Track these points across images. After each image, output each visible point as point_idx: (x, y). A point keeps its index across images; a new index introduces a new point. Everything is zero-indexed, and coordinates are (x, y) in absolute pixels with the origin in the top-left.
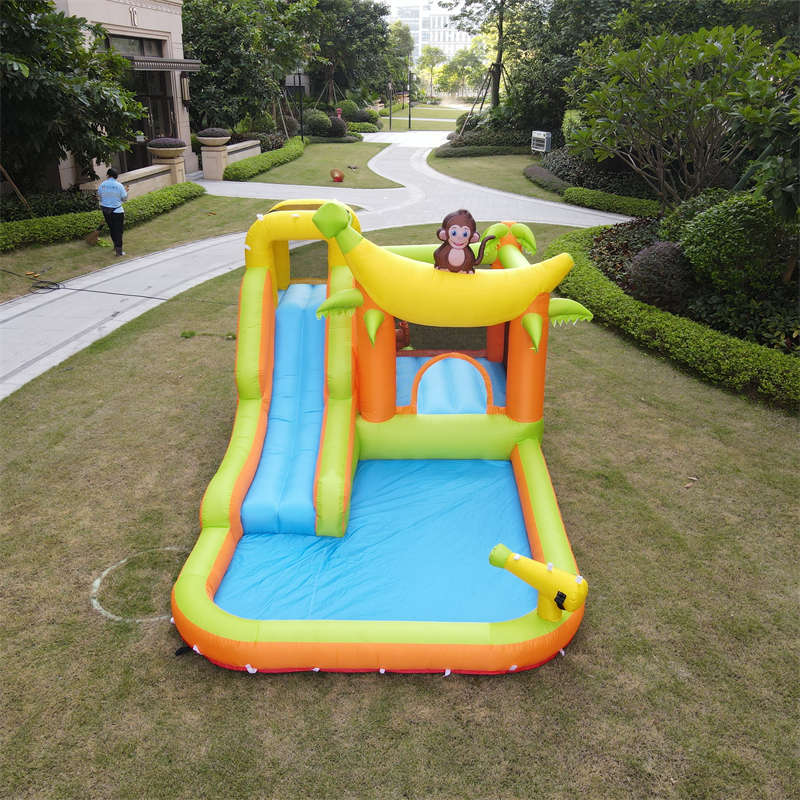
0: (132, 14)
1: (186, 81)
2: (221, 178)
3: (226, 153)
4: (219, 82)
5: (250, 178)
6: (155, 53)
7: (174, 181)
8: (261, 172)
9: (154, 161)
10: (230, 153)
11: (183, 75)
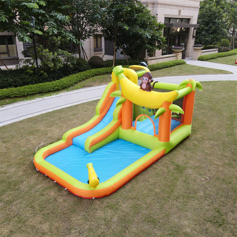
0: (180, 11)
1: (195, 30)
2: (197, 59)
3: (201, 52)
4: (207, 31)
5: (207, 60)
6: (187, 22)
7: (177, 59)
8: (212, 59)
9: (173, 53)
10: (202, 52)
11: (195, 29)
